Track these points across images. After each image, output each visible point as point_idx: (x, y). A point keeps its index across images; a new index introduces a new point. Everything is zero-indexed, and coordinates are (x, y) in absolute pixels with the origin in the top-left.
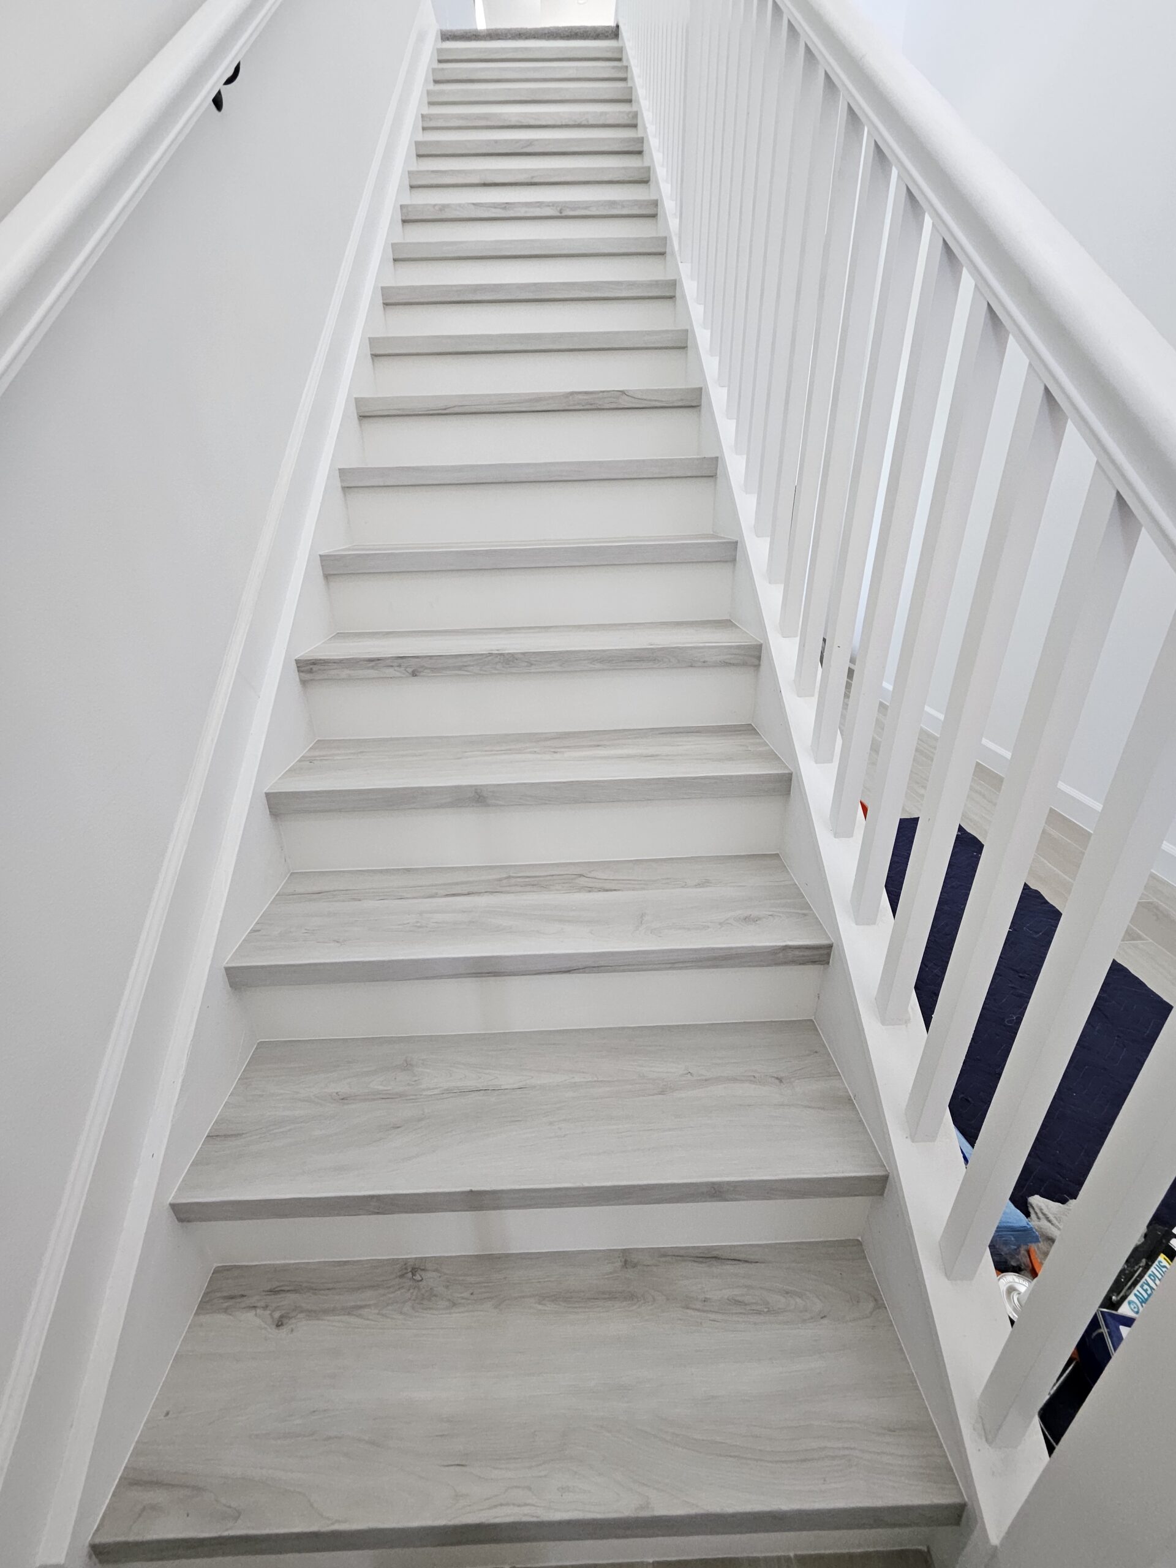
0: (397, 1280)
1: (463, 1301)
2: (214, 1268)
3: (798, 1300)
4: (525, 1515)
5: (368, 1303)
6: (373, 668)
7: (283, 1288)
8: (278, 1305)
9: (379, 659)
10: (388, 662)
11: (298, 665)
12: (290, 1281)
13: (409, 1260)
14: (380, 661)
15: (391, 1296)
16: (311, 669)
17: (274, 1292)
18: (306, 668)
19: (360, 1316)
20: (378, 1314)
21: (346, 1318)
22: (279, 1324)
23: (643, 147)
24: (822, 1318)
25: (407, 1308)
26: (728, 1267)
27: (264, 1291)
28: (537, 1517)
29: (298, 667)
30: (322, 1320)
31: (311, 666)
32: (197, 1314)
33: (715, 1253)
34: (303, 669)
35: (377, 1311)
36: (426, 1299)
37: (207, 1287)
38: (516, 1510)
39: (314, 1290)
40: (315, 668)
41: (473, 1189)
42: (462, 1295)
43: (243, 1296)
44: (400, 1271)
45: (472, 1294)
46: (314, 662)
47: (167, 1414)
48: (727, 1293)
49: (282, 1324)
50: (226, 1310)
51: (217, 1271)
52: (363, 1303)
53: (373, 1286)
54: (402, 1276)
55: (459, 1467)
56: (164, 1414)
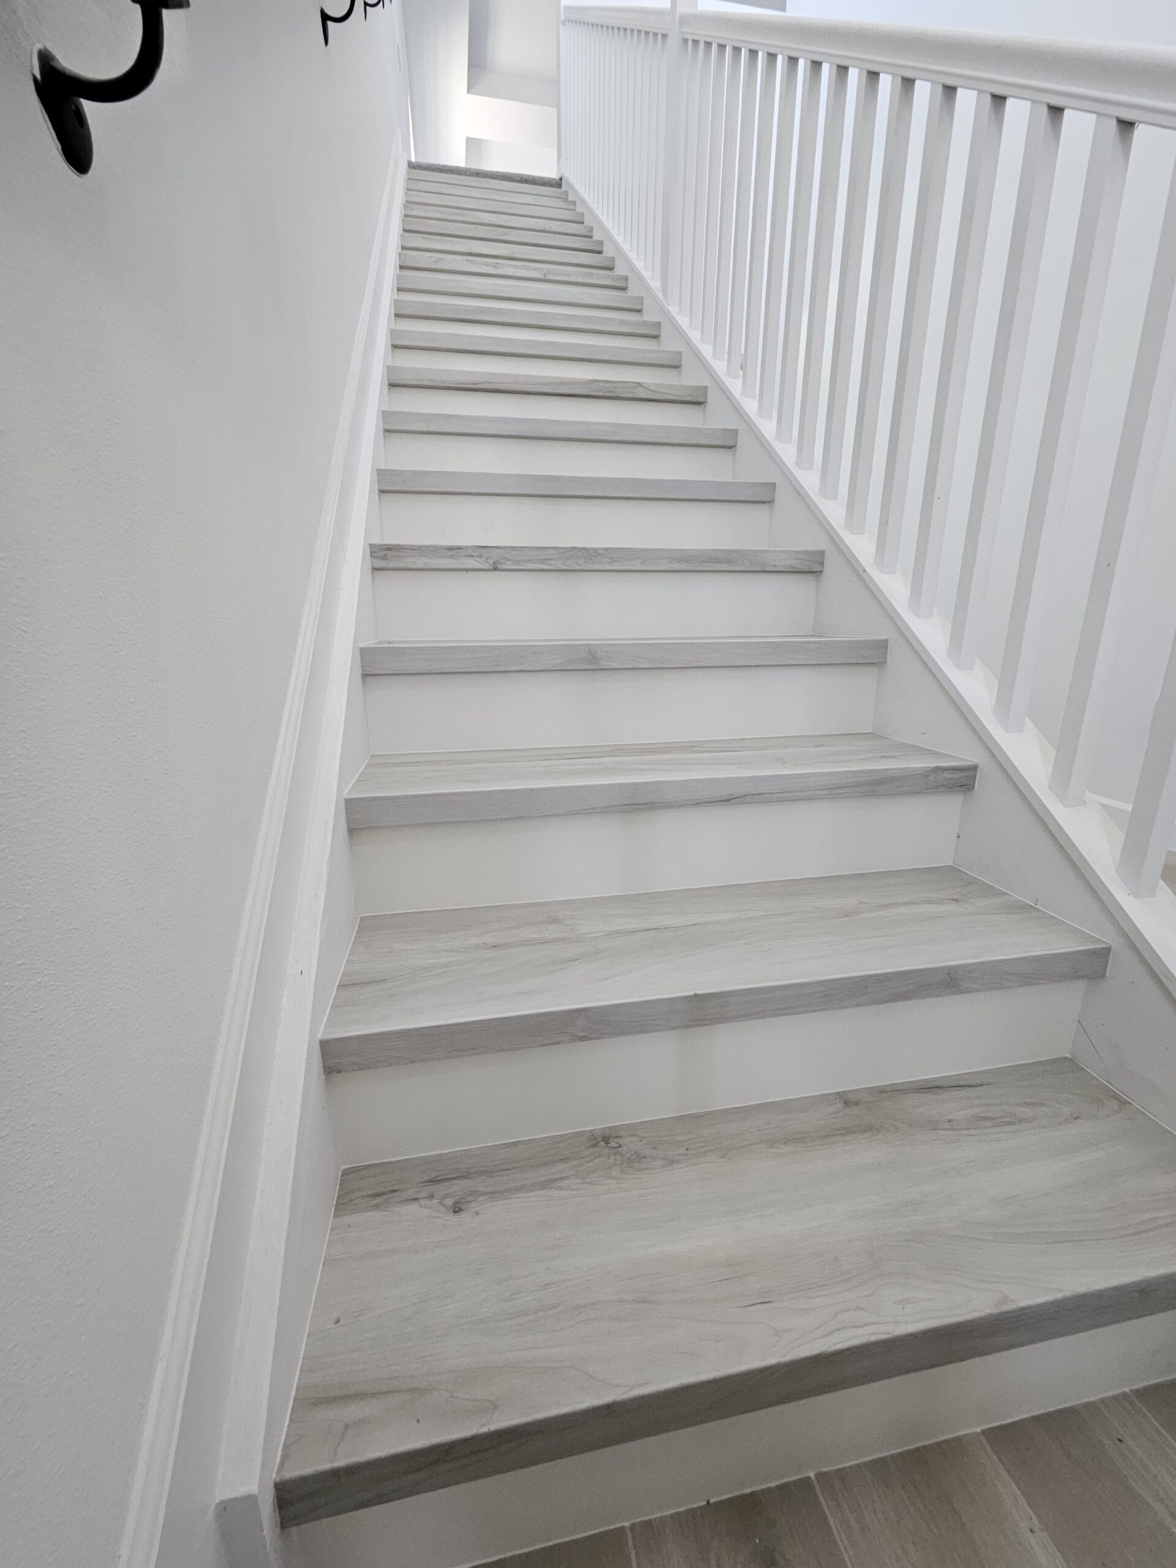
0: (591, 1150)
1: (679, 1158)
2: (341, 1170)
3: (1043, 1108)
4: (874, 1334)
5: (564, 1175)
6: (451, 557)
7: (447, 1177)
8: (446, 1192)
9: (459, 548)
10: (469, 552)
11: (372, 550)
12: (450, 1169)
13: (596, 1131)
14: (460, 550)
15: (590, 1164)
16: (386, 555)
17: (433, 1181)
18: (379, 554)
19: (560, 1188)
20: (582, 1183)
21: (543, 1192)
22: (457, 1210)
23: (603, 248)
24: (1076, 1119)
25: (615, 1172)
26: (954, 1093)
27: (420, 1183)
28: (888, 1333)
29: (371, 552)
30: (510, 1199)
31: (387, 552)
32: (335, 1216)
33: (936, 1084)
34: (375, 555)
35: (580, 1181)
36: (635, 1161)
37: (339, 1190)
38: (859, 1331)
39: (490, 1173)
40: (390, 554)
41: (699, 992)
42: (677, 1152)
43: (393, 1191)
44: (588, 1142)
45: (687, 1149)
46: (390, 548)
47: (338, 1321)
48: (970, 1112)
49: (460, 1210)
50: (377, 1207)
51: (345, 1173)
52: (558, 1176)
53: (562, 1160)
54: (595, 1145)
55: (762, 1305)
56: (333, 1322)
